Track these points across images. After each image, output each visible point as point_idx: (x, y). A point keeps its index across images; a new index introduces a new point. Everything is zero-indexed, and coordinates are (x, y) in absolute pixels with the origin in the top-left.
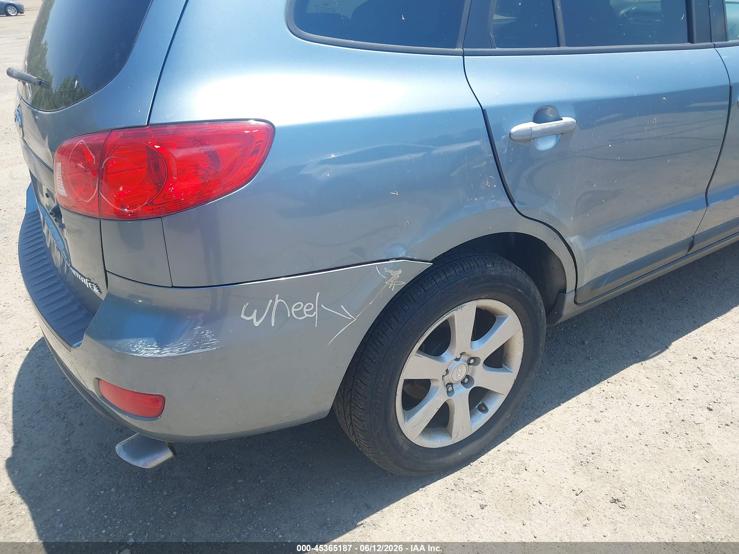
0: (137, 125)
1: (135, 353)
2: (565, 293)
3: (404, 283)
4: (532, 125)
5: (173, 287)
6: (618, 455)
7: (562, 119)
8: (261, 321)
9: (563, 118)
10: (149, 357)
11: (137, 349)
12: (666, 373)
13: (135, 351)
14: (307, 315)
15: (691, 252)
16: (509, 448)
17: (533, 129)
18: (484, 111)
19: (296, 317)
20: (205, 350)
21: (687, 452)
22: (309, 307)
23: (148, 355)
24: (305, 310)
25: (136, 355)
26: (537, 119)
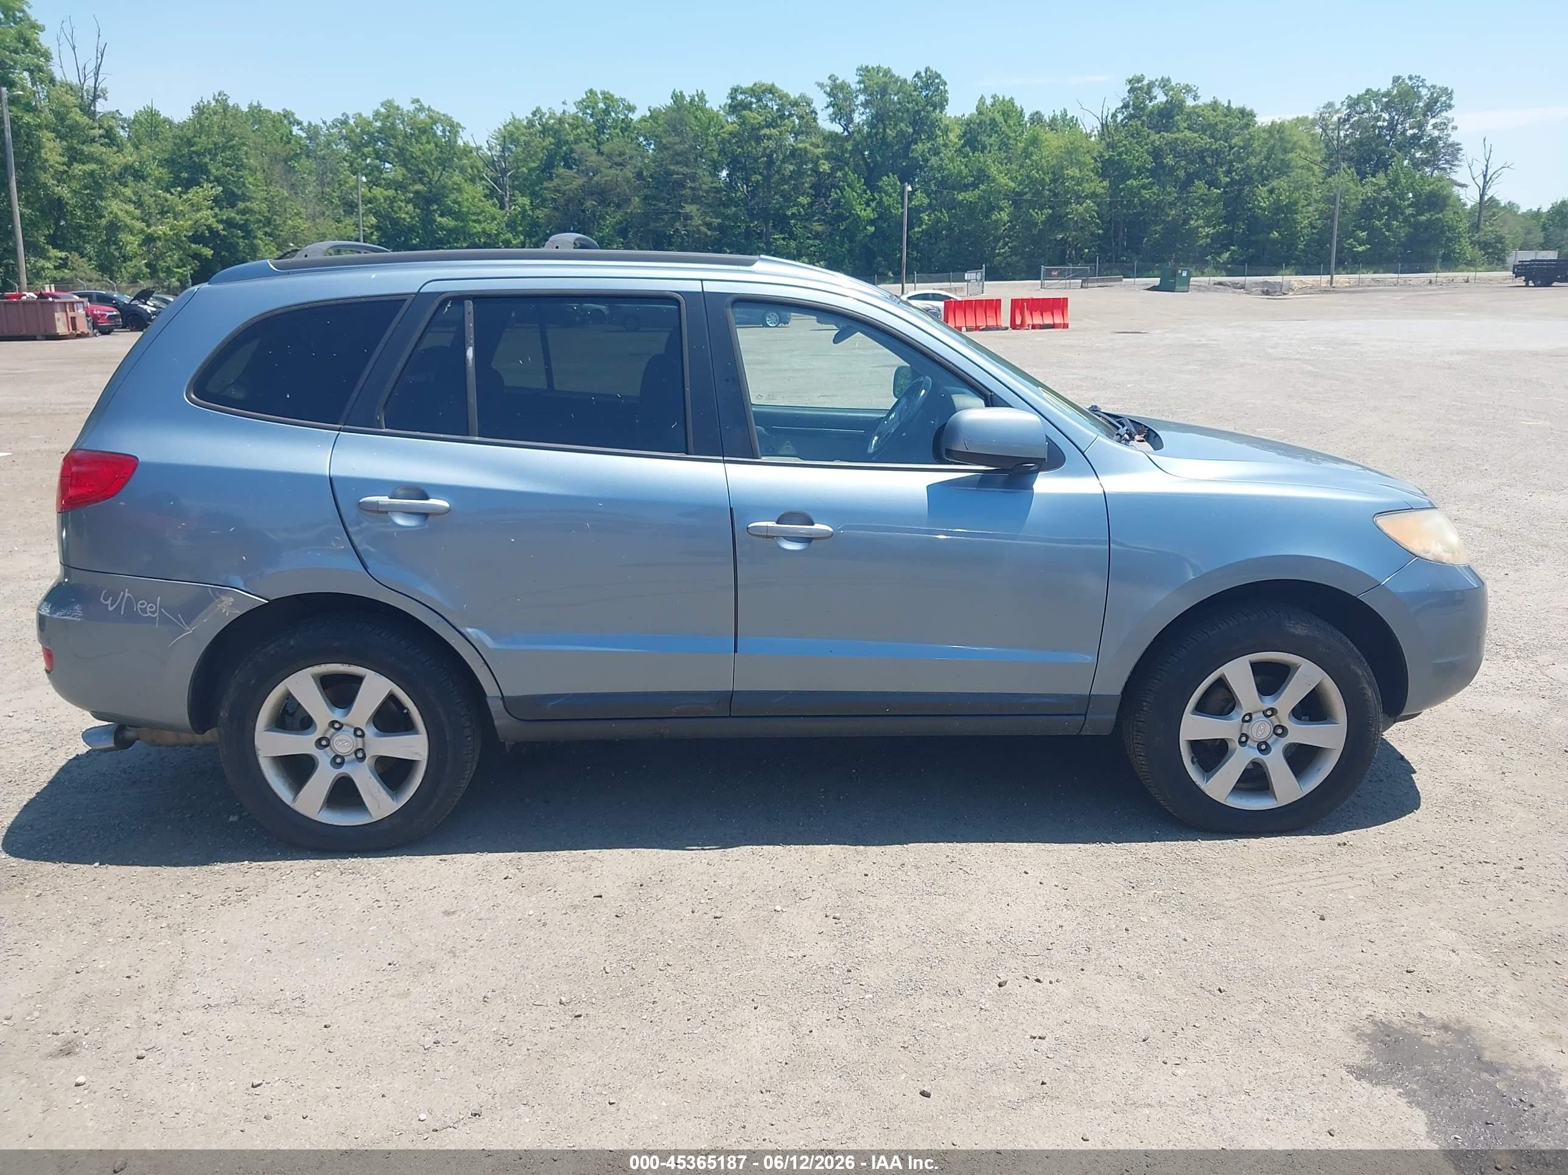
7: (427, 500)
8: (114, 607)
14: (150, 614)
19: (141, 613)
22: (151, 607)
24: (148, 609)
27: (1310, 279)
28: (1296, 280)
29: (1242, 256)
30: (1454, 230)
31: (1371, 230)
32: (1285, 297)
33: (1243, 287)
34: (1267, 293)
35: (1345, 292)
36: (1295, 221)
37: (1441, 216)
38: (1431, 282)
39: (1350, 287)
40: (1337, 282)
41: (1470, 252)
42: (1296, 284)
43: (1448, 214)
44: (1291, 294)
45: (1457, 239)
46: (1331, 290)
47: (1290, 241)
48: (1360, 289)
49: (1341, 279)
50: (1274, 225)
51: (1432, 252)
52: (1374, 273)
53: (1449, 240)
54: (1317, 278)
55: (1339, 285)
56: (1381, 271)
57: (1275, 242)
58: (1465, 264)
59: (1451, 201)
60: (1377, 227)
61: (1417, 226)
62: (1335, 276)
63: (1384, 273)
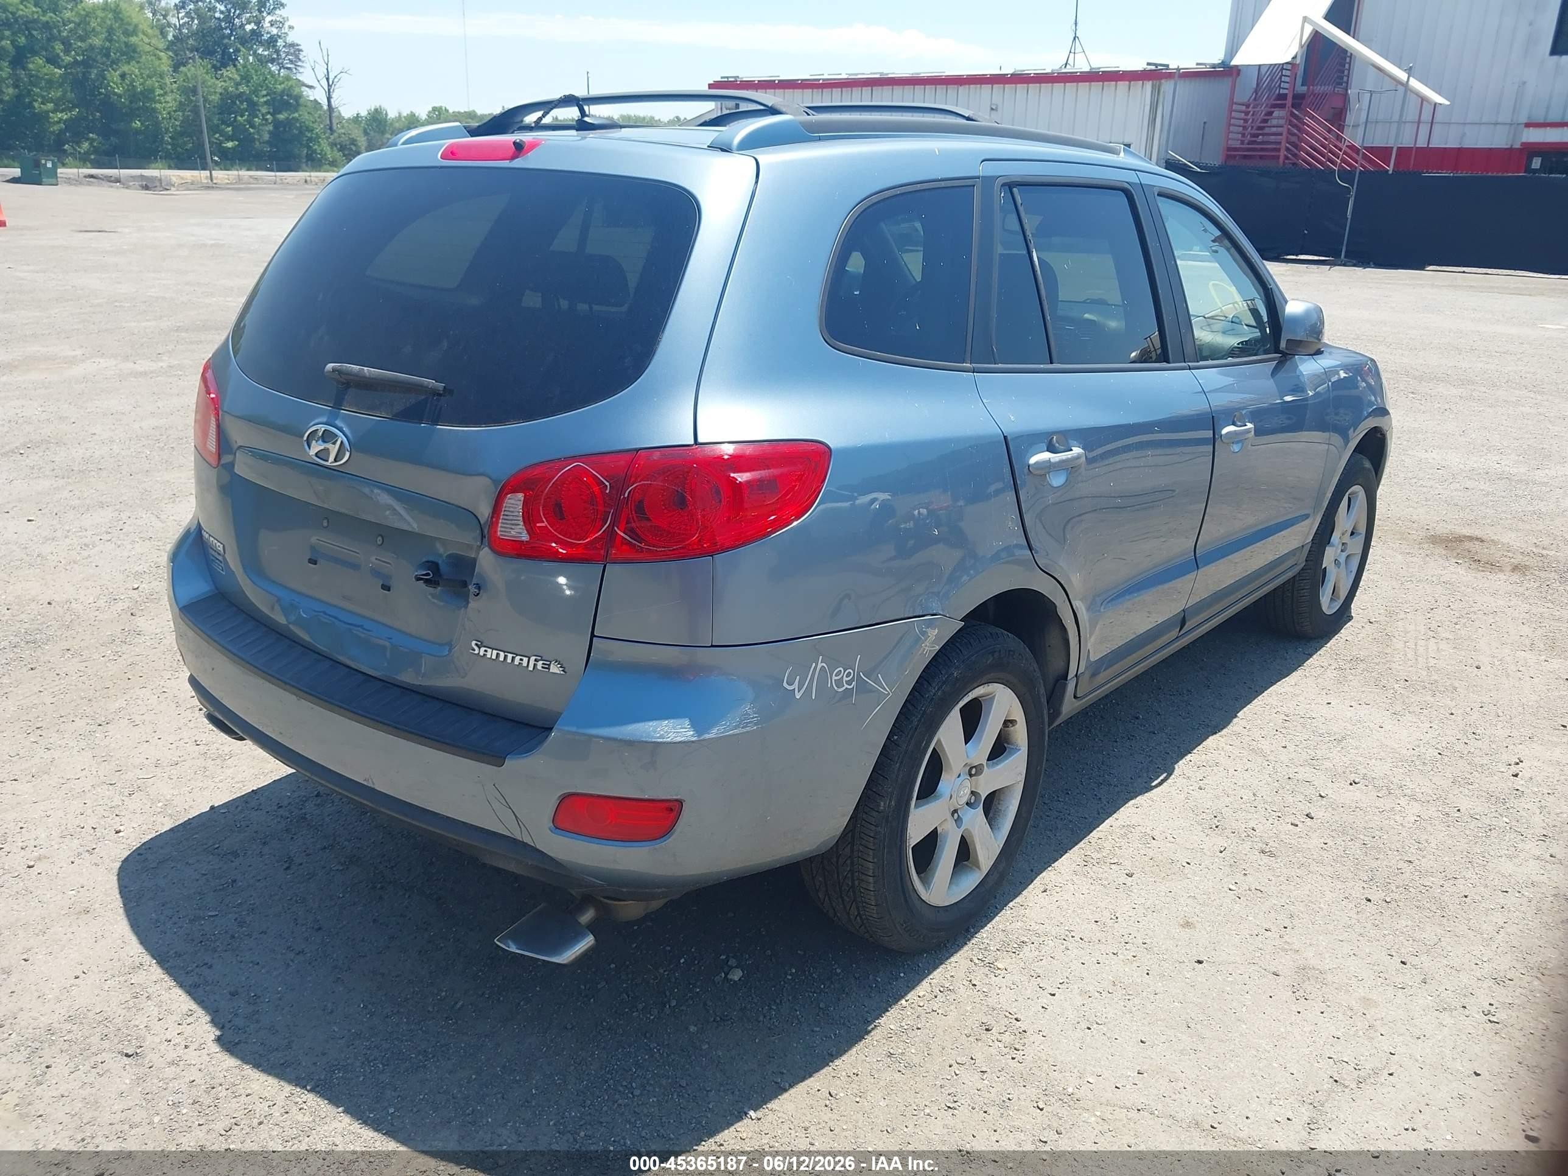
0: (680, 443)
1: (659, 738)
2: (1066, 680)
3: (938, 648)
4: (1046, 456)
5: (712, 646)
6: (1241, 815)
7: (1071, 450)
8: (802, 691)
9: (1073, 448)
10: (680, 742)
11: (662, 733)
12: (1248, 738)
13: (658, 735)
14: (846, 686)
15: (1182, 632)
16: (1120, 822)
17: (1052, 460)
18: (1005, 437)
19: (836, 688)
20: (744, 730)
21: (1308, 804)
22: (849, 675)
23: (679, 739)
24: (845, 679)
25: (661, 740)
26: (1051, 449)
27: (188, 174)
28: (175, 175)
29: (103, 145)
30: (313, 130)
31: (234, 124)
32: (168, 192)
33: (118, 180)
34: (146, 188)
35: (228, 189)
36: (154, 110)
37: (296, 115)
38: (306, 181)
39: (231, 184)
40: (216, 179)
41: (330, 154)
42: (174, 179)
43: (303, 115)
44: (173, 191)
45: (316, 139)
46: (212, 186)
47: (154, 134)
48: (242, 186)
49: (220, 175)
50: (132, 114)
51: (296, 151)
52: (248, 170)
53: (310, 139)
54: (195, 173)
55: (219, 181)
56: (254, 168)
57: (137, 132)
58: (329, 164)
59: (302, 101)
60: (241, 124)
61: (277, 124)
62: (213, 172)
63: (257, 170)
